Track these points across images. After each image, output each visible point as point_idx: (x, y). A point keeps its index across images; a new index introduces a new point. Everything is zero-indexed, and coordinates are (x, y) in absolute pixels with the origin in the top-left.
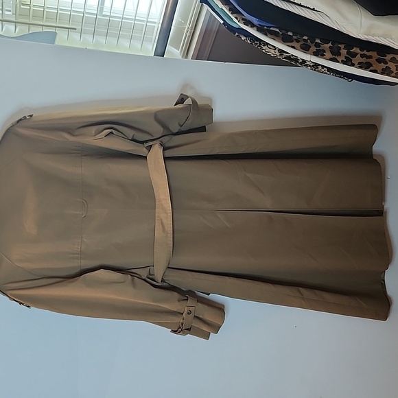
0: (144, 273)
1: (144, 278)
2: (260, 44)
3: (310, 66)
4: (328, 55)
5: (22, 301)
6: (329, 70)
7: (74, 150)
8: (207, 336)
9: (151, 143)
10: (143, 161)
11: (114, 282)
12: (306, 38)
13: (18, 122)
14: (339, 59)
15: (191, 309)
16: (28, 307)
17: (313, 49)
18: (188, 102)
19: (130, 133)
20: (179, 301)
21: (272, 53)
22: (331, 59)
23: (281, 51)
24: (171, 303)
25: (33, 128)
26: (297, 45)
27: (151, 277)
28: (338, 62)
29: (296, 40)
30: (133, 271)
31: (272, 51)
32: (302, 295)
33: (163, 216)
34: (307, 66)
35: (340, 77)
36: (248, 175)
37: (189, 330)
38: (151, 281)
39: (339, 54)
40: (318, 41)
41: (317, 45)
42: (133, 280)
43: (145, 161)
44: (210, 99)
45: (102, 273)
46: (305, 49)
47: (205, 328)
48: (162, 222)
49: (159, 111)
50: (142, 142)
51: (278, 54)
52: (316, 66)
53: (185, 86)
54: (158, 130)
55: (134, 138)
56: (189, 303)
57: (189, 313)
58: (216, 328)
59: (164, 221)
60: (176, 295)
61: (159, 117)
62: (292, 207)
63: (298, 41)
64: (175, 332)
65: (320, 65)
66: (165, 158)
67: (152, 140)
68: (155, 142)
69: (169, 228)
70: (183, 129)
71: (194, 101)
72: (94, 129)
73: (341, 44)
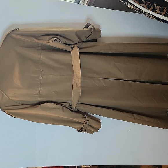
0: (67, 105)
1: (67, 107)
2: (127, 3)
3: (147, 15)
4: (158, 11)
5: (11, 114)
6: (156, 17)
7: (38, 46)
8: (92, 133)
9: (73, 46)
10: (69, 54)
11: (54, 109)
12: (149, 3)
13: (12, 31)
14: (163, 14)
15: (87, 122)
16: (14, 117)
17: (152, 8)
18: (90, 27)
19: (64, 40)
20: (82, 118)
21: (132, 8)
22: (159, 14)
23: (136, 7)
24: (79, 118)
25: (19, 35)
26: (145, 6)
27: (70, 106)
28: (162, 15)
29: (145, 3)
30: (62, 103)
31: (132, 7)
32: (134, 117)
33: (77, 79)
34: (146, 15)
35: (159, 21)
36: (115, 63)
37: (85, 131)
38: (70, 108)
39: (163, 11)
40: (155, 5)
41: (154, 6)
42: (63, 108)
43: (70, 54)
44: (99, 26)
45: (49, 104)
46: (148, 8)
47: (92, 130)
48: (76, 82)
49: (78, 31)
50: (70, 45)
51: (134, 8)
52: (150, 15)
53: (88, 19)
54: (77, 40)
55: (66, 43)
56: (87, 119)
57: (86, 123)
58: (97, 130)
59: (77, 82)
60: (81, 115)
61: (78, 34)
62: (133, 79)
63: (145, 4)
64: (79, 131)
65: (152, 15)
66: (80, 53)
67: (74, 44)
68: (75, 45)
69: (79, 85)
70: (87, 39)
71: (93, 27)
72: (48, 37)
73: (165, 7)
